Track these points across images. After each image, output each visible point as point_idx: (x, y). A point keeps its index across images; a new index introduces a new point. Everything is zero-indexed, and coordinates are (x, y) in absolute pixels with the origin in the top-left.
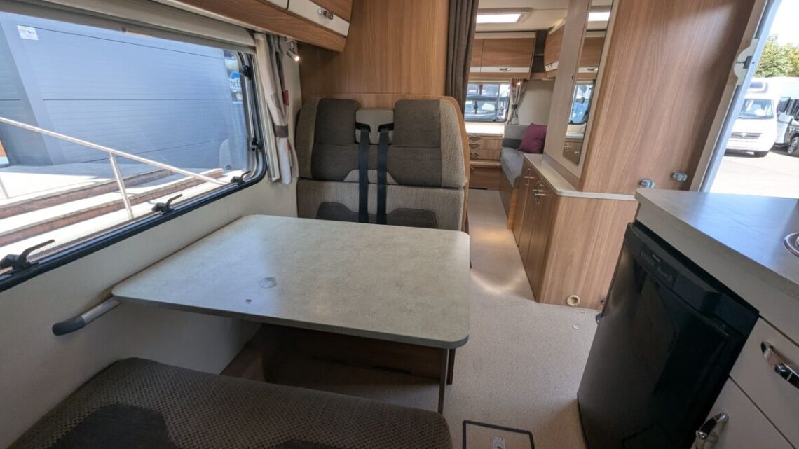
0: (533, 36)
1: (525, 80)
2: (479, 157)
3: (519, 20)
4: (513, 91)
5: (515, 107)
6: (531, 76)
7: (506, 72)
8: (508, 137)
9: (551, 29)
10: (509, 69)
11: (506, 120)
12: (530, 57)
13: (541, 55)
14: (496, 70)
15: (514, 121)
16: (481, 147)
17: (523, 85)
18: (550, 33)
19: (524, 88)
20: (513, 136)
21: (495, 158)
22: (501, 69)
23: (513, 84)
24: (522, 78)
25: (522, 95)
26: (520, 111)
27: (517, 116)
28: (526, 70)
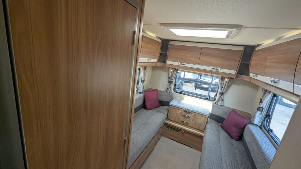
0: (242, 49)
1: (231, 78)
2: (189, 125)
3: (228, 36)
4: (221, 83)
5: (222, 94)
6: (237, 77)
7: (217, 71)
8: (214, 113)
9: (258, 45)
10: (219, 69)
11: (214, 100)
12: (237, 64)
13: (247, 63)
14: (210, 68)
15: (220, 103)
16: (191, 119)
17: (230, 81)
18: (257, 49)
19: (230, 83)
20: (218, 113)
21: (200, 130)
22: (213, 69)
23: (222, 79)
24: (230, 77)
25: (228, 87)
26: (226, 97)
27: (223, 100)
28: (234, 72)
